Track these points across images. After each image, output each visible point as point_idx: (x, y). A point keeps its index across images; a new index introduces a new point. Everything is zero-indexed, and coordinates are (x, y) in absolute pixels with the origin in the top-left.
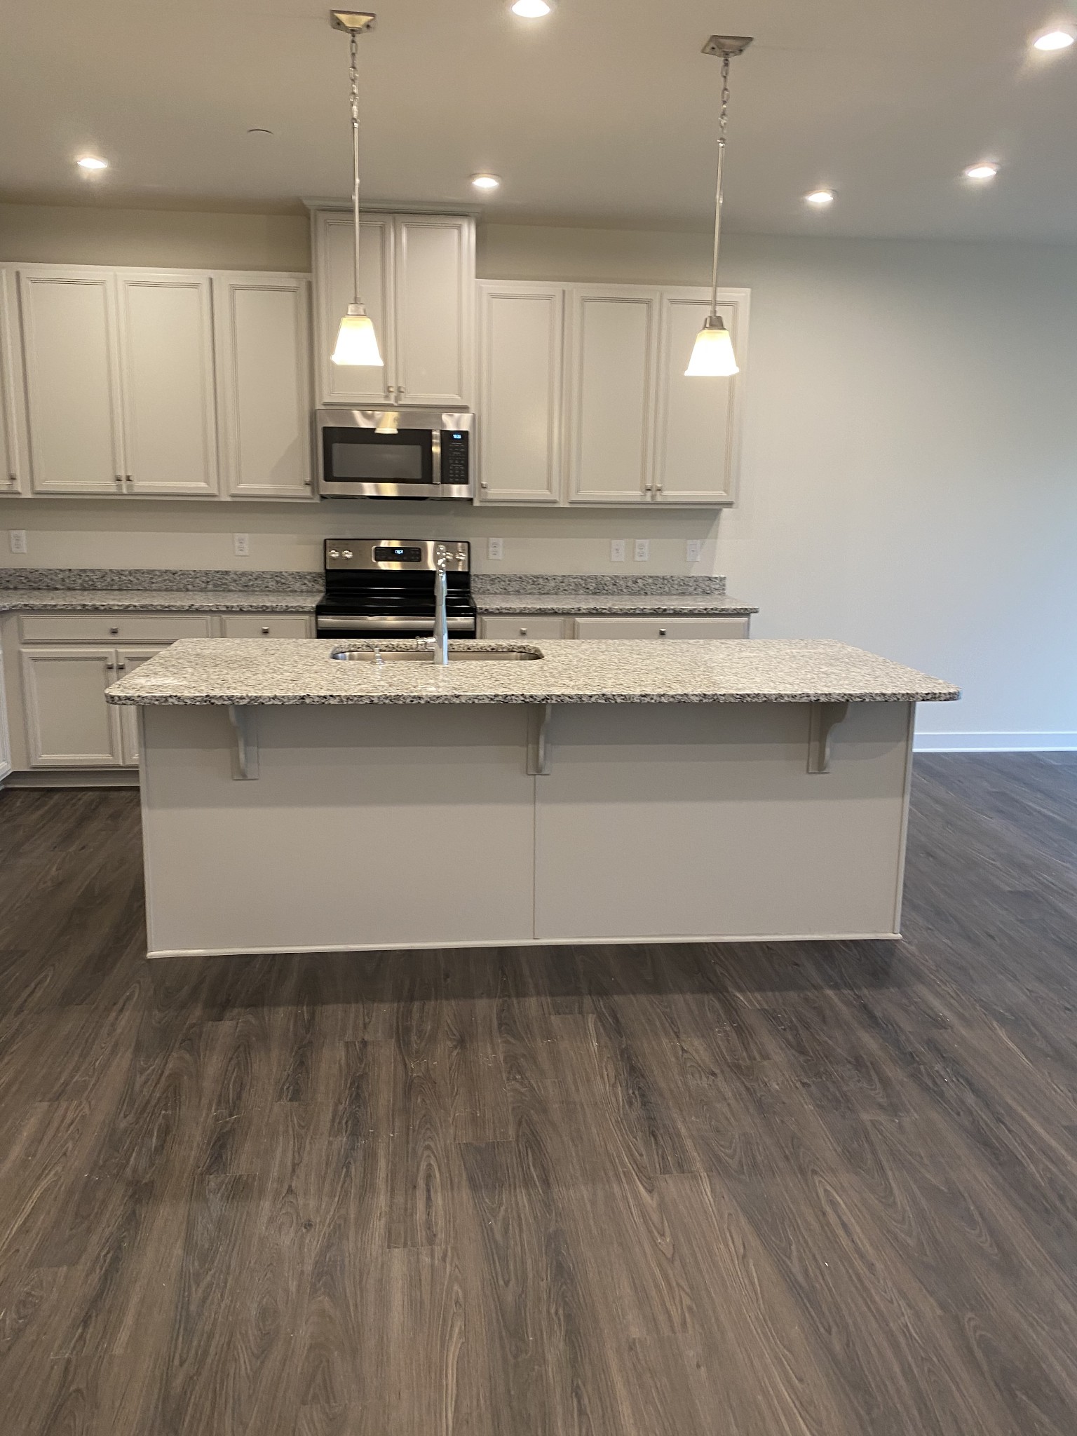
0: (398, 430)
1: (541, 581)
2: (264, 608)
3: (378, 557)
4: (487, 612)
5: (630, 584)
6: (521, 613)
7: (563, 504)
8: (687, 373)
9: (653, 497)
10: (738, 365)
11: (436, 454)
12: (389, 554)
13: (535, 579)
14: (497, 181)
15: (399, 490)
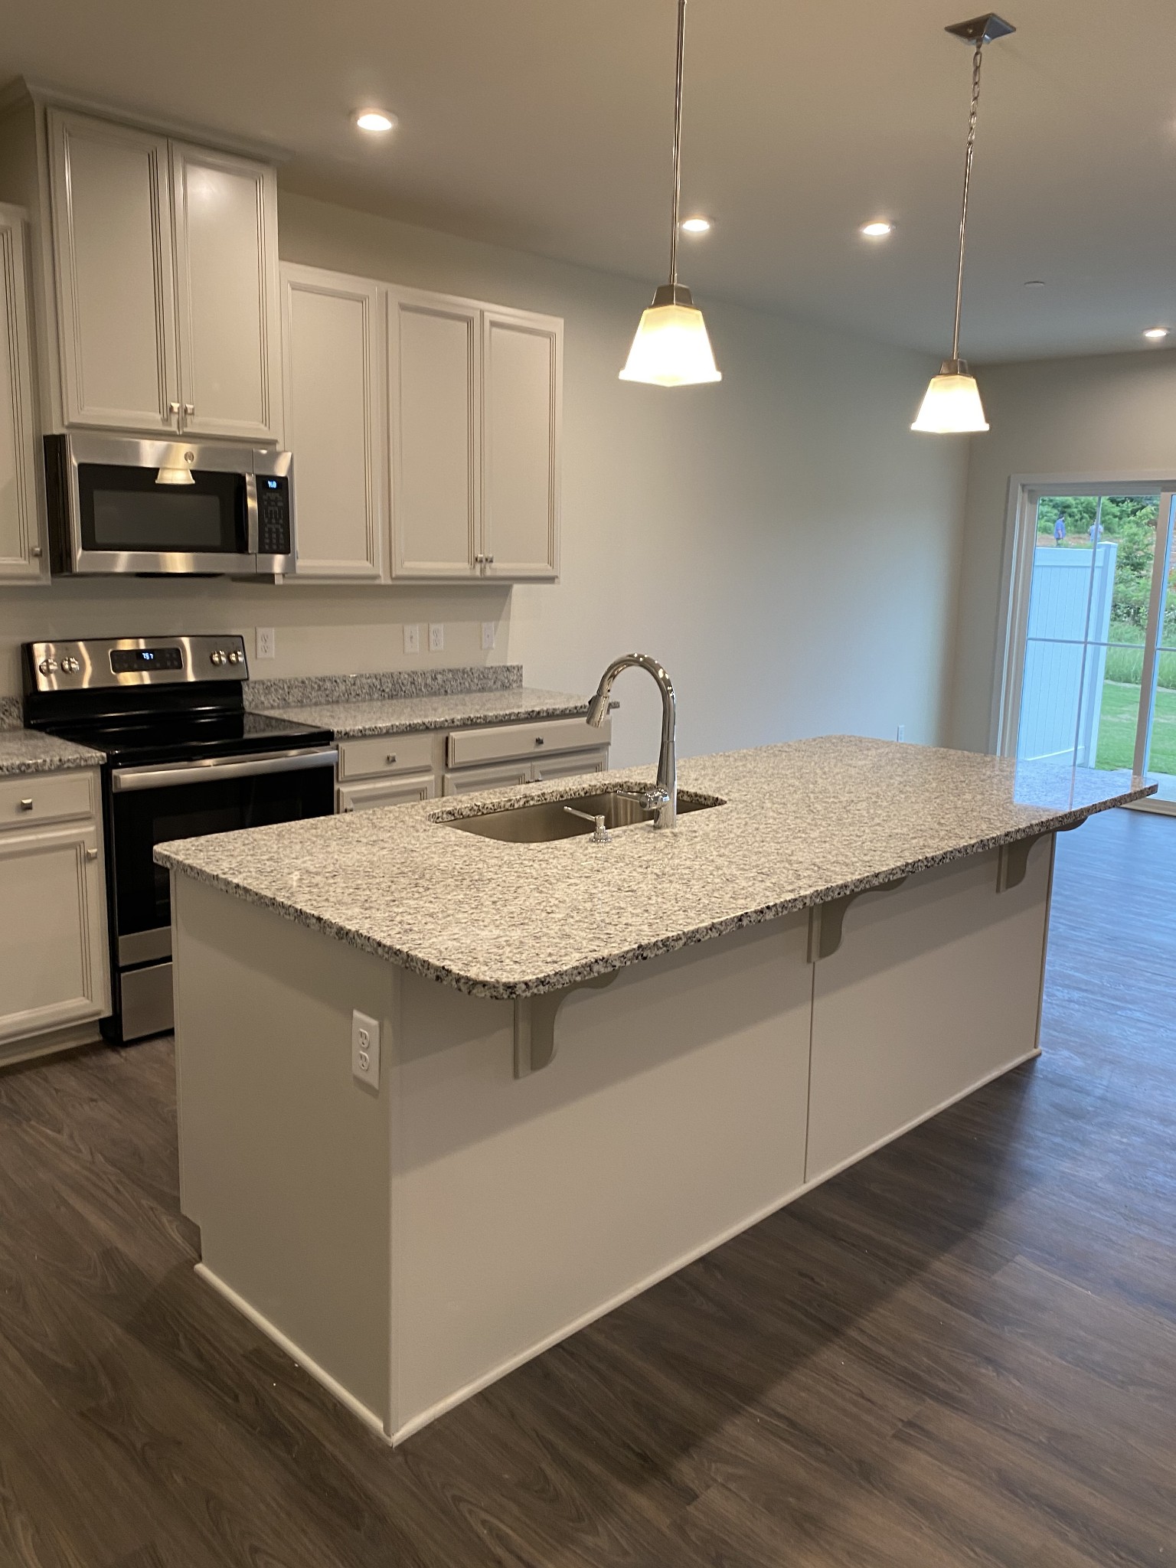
0: (195, 473)
1: (328, 685)
2: (23, 768)
3: (117, 666)
4: (348, 736)
5: (429, 681)
6: (389, 733)
7: (385, 580)
8: (915, 427)
9: (482, 570)
10: (987, 421)
11: (253, 510)
12: (131, 661)
13: (320, 683)
14: (390, 119)
15: (196, 562)
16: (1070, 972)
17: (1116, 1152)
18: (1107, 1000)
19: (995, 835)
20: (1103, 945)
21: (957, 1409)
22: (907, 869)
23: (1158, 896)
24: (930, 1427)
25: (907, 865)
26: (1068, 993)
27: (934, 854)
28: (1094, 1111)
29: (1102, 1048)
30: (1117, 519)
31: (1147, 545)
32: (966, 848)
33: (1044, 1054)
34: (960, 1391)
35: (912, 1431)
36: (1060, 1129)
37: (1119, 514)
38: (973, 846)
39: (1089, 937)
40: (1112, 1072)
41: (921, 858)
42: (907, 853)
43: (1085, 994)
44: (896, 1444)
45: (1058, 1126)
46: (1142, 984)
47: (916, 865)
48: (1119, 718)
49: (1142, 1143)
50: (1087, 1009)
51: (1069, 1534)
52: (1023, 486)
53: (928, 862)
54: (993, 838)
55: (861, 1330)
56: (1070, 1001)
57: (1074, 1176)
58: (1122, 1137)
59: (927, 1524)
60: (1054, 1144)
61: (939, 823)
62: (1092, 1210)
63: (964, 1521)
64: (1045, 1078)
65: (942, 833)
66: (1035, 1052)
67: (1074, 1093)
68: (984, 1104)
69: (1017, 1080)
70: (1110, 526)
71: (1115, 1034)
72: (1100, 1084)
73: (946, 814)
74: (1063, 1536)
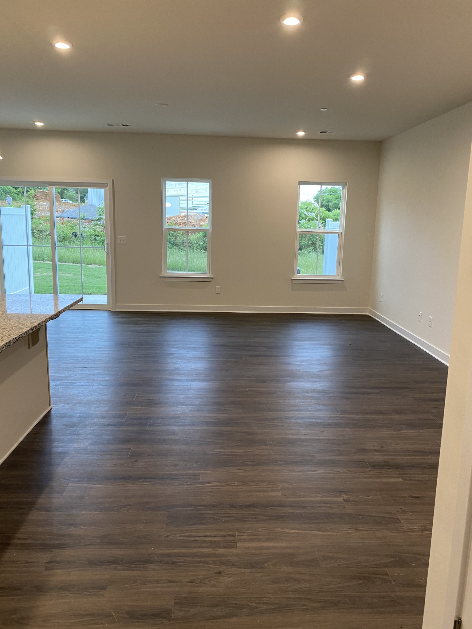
16: (53, 375)
17: (90, 434)
18: (70, 381)
19: (35, 325)
20: (61, 362)
21: (65, 547)
22: (7, 345)
23: (75, 340)
24: (58, 559)
25: (7, 343)
26: (54, 383)
27: (16, 337)
28: (78, 422)
29: (74, 399)
31: (33, 206)
32: (26, 332)
33: (53, 408)
34: (65, 540)
35: (51, 565)
36: (68, 433)
38: (29, 331)
39: (55, 360)
40: (80, 406)
41: (11, 339)
42: (4, 339)
43: (61, 381)
44: (48, 572)
45: (67, 432)
46: (80, 372)
47: (10, 342)
48: (36, 275)
49: (98, 428)
50: (64, 387)
51: (118, 567)
53: (14, 340)
54: (35, 326)
55: (19, 539)
56: (56, 385)
57: (79, 447)
58: (91, 428)
59: (69, 593)
60: (68, 439)
61: (10, 324)
62: (89, 457)
63: (82, 584)
64: (57, 417)
65: (14, 328)
66: (50, 408)
67: (69, 418)
68: (37, 433)
69: (46, 421)
71: (76, 393)
72: (77, 412)
73: (11, 320)
74: (116, 569)
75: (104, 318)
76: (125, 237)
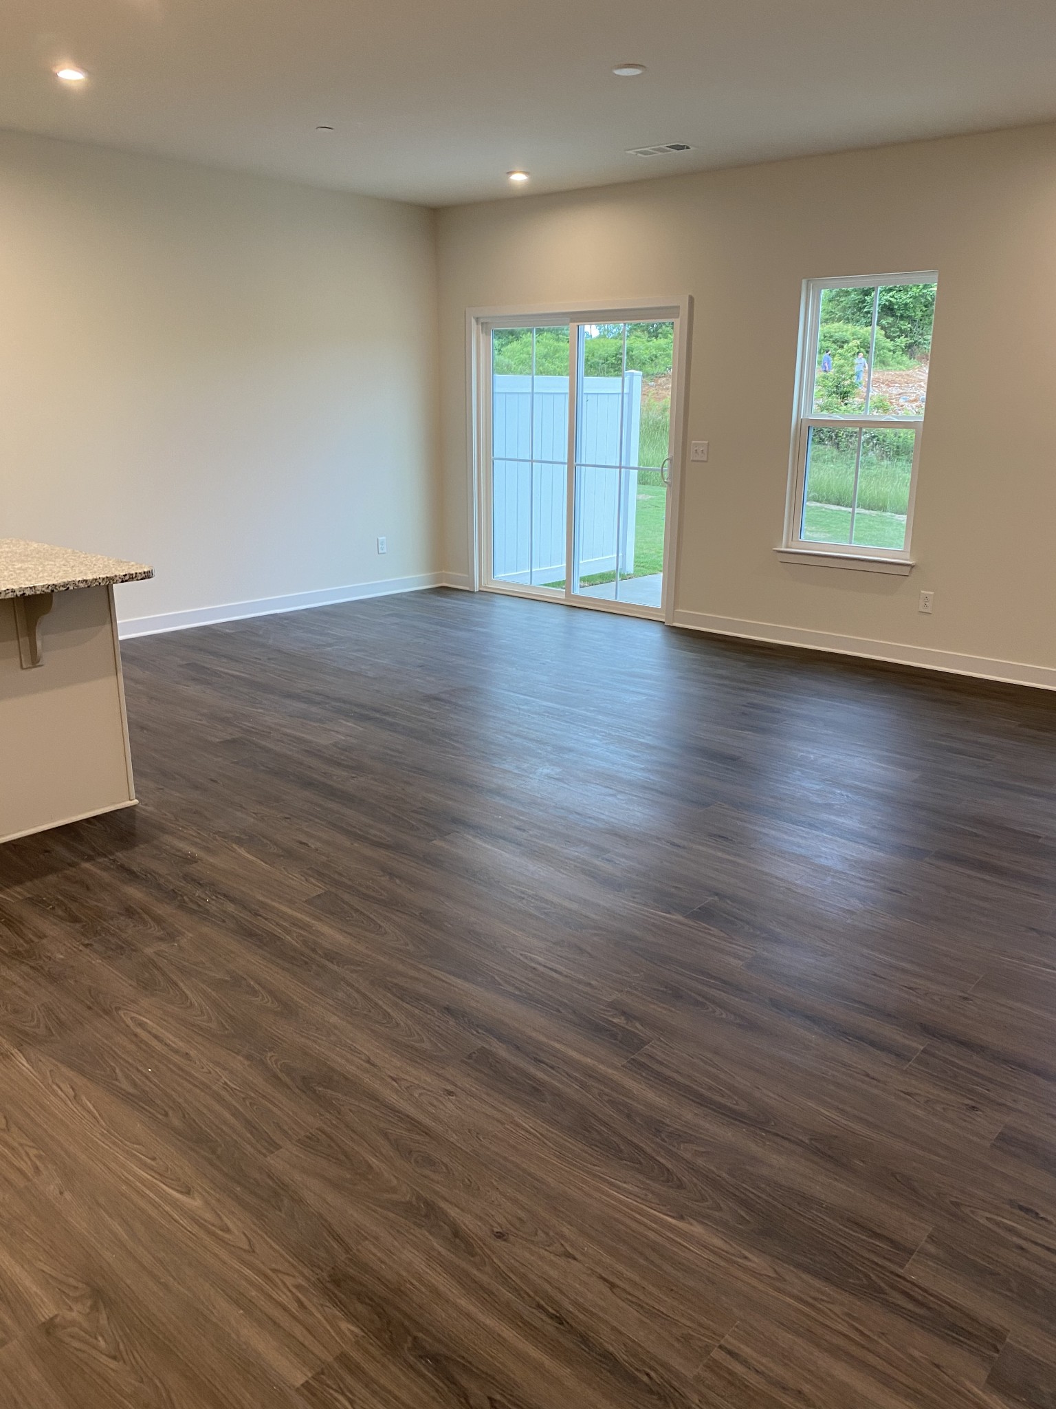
30: (891, 353)
37: (892, 348)
52: (477, 320)
70: (884, 359)
75: (653, 636)
76: (707, 442)
